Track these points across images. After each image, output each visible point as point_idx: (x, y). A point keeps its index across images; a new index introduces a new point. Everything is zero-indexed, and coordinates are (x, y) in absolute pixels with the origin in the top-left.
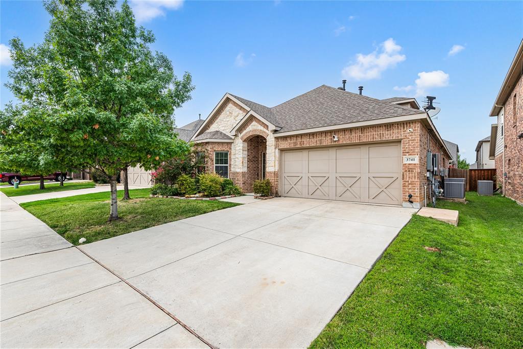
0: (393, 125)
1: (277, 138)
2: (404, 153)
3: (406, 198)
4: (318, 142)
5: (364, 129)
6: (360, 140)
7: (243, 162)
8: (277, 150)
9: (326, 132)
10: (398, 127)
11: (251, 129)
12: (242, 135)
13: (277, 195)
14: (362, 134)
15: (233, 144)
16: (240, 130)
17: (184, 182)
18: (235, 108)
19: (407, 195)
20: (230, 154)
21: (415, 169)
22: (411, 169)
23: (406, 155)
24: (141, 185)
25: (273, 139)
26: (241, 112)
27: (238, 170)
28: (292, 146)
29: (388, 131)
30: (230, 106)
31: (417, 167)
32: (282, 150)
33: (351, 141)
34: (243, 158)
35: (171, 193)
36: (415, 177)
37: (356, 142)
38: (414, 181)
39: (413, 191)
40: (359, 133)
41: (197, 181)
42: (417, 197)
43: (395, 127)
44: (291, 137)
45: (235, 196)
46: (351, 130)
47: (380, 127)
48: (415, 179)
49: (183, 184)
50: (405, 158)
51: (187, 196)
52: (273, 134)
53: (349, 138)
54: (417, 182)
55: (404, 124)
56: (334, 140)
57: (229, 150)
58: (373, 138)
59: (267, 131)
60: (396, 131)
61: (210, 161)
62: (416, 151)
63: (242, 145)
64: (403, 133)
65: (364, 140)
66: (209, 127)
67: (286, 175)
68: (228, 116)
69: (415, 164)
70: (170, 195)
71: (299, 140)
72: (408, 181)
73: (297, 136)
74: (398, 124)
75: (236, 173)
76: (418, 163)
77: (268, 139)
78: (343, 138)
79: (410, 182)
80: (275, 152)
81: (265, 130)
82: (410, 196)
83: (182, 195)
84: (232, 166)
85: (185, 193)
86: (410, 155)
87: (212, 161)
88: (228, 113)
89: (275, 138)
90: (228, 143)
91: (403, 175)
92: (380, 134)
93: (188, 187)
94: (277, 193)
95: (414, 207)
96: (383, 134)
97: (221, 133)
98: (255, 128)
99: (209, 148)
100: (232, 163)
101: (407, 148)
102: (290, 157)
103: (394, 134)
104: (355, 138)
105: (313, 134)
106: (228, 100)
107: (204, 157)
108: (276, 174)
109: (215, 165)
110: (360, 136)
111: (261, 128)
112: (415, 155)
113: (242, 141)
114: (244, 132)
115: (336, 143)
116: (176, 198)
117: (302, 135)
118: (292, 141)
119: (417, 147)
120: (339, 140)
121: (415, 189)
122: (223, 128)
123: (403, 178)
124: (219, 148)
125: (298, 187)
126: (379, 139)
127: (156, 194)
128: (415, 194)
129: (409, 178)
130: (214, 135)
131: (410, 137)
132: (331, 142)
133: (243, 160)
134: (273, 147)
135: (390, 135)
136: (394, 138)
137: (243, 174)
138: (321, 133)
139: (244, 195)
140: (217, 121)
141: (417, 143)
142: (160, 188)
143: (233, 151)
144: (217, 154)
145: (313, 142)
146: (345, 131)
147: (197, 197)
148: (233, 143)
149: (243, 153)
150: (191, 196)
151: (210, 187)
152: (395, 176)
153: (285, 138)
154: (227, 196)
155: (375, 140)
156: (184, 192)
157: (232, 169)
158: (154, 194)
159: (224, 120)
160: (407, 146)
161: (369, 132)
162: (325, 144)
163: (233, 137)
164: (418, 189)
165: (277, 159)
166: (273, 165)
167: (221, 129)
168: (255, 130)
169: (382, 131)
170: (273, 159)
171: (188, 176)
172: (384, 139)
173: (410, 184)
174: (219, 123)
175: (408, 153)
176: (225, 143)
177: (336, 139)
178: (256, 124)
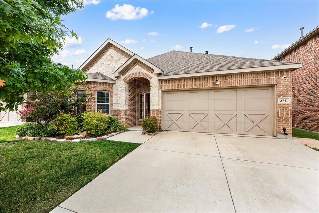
0: (269, 72)
1: (160, 81)
2: (279, 95)
3: (280, 131)
4: (201, 85)
5: (243, 76)
6: (240, 84)
7: (125, 101)
8: (160, 91)
9: (208, 77)
10: (273, 74)
11: (134, 72)
12: (124, 77)
13: (161, 130)
14: (242, 79)
15: (114, 85)
16: (123, 72)
17: (64, 122)
18: (116, 53)
19: (282, 128)
20: (112, 94)
21: (288, 108)
22: (284, 108)
23: (281, 97)
24: (9, 122)
25: (158, 82)
26: (123, 57)
27: (120, 108)
28: (175, 88)
29: (265, 77)
30: (111, 51)
31: (290, 106)
32: (164, 91)
33: (232, 85)
34: (126, 97)
35: (46, 135)
36: (288, 114)
37: (237, 85)
38: (287, 118)
39: (287, 126)
40: (239, 79)
41: (80, 120)
42: (290, 130)
43: (271, 74)
44: (174, 80)
45: (121, 133)
46: (231, 75)
47: (258, 74)
48: (288, 116)
49: (62, 124)
50: (279, 99)
51: (67, 137)
52: (158, 76)
53: (230, 82)
54: (290, 118)
55: (278, 72)
56: (216, 83)
57: (110, 90)
58: (252, 83)
59: (151, 74)
60: (271, 77)
61: (91, 99)
62: (289, 94)
63: (124, 86)
64: (277, 79)
65: (244, 84)
66: (88, 69)
67: (167, 112)
68: (109, 60)
69: (288, 104)
70: (45, 137)
71: (182, 83)
72: (282, 118)
73: (180, 79)
74: (273, 72)
75: (118, 111)
76: (291, 103)
77: (151, 81)
78: (224, 82)
79: (284, 118)
80: (158, 93)
81: (148, 73)
82: (284, 130)
83: (62, 136)
84: (114, 104)
85: (64, 134)
86: (284, 97)
87: (94, 99)
88: (109, 57)
89: (159, 80)
90: (109, 84)
91: (278, 113)
92: (258, 79)
93: (68, 127)
94: (160, 128)
95: (288, 138)
96: (260, 80)
97: (102, 75)
98: (138, 71)
99: (91, 86)
100: (114, 102)
101: (281, 91)
102: (170, 97)
103: (270, 80)
104: (235, 82)
105: (196, 78)
106: (109, 45)
107: (85, 96)
108: (160, 112)
109: (96, 103)
110: (239, 81)
111: (146, 72)
112: (288, 97)
113: (124, 83)
114: (127, 74)
115: (218, 86)
116: (53, 141)
117: (185, 79)
118: (176, 84)
119: (290, 91)
120: (220, 84)
121: (288, 124)
122: (104, 71)
123: (278, 115)
124: (100, 88)
125: (179, 123)
126: (257, 84)
127: (24, 136)
128: (288, 128)
129: (283, 115)
130: (95, 75)
131: (284, 83)
132: (213, 85)
133: (125, 99)
134: (157, 88)
135: (267, 81)
136: (270, 83)
137: (126, 111)
138: (204, 77)
139: (128, 130)
140: (97, 64)
141: (290, 87)
142: (31, 128)
143: (114, 91)
144: (99, 93)
145: (196, 85)
146: (226, 76)
147: (81, 138)
148: (115, 83)
149: (125, 93)
150: (74, 137)
151: (97, 126)
152: (267, 113)
153: (169, 81)
154: (114, 134)
155: (253, 84)
156: (64, 132)
157: (114, 107)
158: (21, 135)
159: (105, 63)
160: (281, 90)
161: (248, 78)
162: (207, 87)
163: (115, 79)
164: (291, 124)
165: (160, 99)
166: (158, 104)
167: (101, 71)
168: (139, 73)
169: (260, 77)
170: (157, 99)
171: (68, 115)
172: (261, 84)
173: (284, 120)
174: (100, 66)
175: (282, 95)
176: (107, 83)
177: (218, 83)
178: (140, 67)
